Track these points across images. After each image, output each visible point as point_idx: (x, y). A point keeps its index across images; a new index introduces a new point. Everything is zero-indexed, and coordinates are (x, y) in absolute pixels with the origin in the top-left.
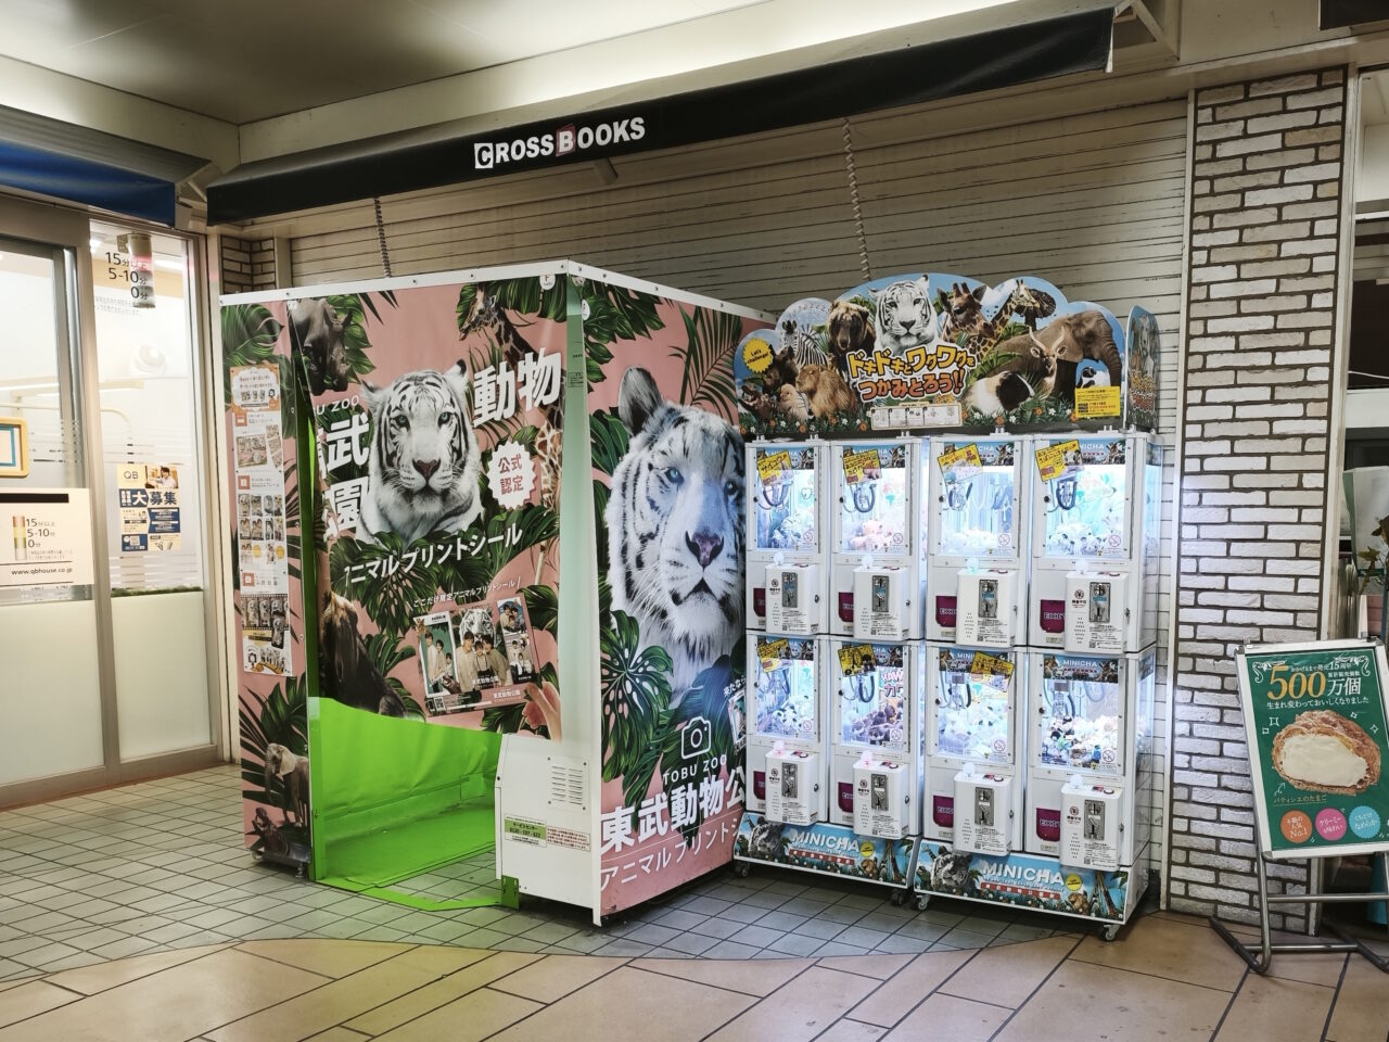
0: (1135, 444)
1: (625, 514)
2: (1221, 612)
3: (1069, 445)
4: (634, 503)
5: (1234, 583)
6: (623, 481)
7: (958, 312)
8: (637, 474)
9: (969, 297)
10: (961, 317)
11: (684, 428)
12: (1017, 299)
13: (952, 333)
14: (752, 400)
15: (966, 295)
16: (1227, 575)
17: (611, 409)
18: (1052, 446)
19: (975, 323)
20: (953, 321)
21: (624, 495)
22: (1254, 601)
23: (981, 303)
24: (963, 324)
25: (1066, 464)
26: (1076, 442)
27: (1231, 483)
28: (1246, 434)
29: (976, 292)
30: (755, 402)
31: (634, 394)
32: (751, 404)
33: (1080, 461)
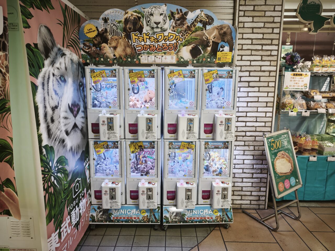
0: (236, 71)
1: (44, 98)
2: (245, 123)
3: (215, 71)
4: (48, 92)
5: (249, 114)
6: (43, 81)
7: (178, 20)
8: (49, 78)
9: (182, 15)
10: (179, 22)
11: (65, 58)
12: (200, 17)
13: (175, 28)
14: (88, 49)
15: (181, 14)
16: (247, 112)
17: (34, 44)
18: (209, 72)
19: (184, 25)
20: (175, 23)
21: (43, 89)
22: (254, 120)
23: (187, 17)
24: (179, 25)
25: (213, 78)
26: (217, 71)
27: (249, 85)
28: (254, 70)
29: (185, 13)
30: (89, 50)
31: (44, 38)
32: (87, 51)
33: (218, 77)
